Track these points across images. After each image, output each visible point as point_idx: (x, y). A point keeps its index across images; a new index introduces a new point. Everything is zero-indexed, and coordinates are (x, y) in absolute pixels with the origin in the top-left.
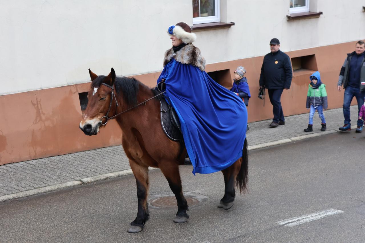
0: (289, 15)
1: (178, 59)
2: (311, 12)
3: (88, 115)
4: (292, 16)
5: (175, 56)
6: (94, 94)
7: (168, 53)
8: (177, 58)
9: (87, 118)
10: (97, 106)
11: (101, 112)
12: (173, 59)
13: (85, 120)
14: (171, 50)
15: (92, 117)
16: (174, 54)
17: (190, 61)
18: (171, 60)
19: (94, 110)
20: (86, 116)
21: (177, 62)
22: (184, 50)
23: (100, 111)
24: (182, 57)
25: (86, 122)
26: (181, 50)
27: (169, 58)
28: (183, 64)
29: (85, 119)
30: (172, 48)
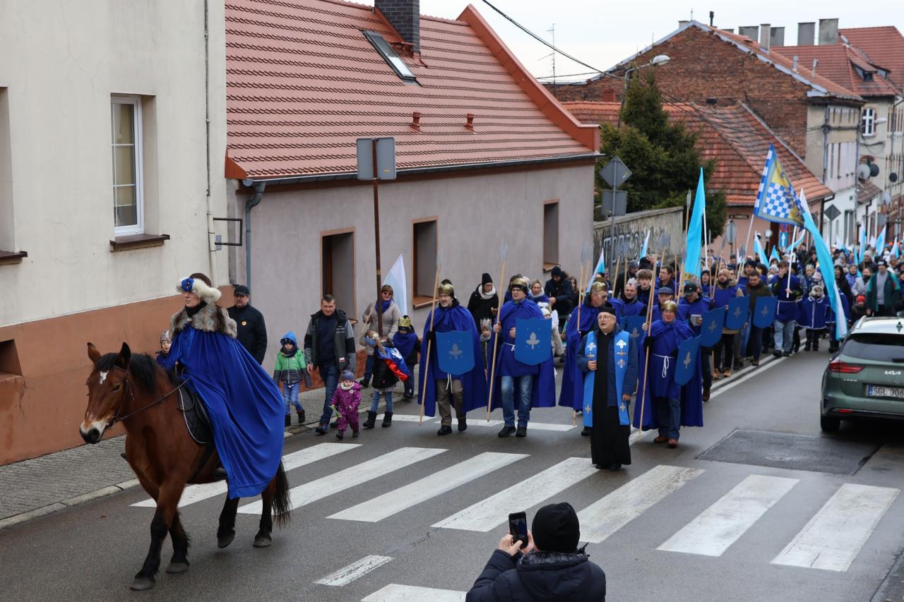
0: (113, 240)
1: (198, 325)
2: (147, 235)
3: (94, 414)
4: (118, 242)
5: (190, 323)
6: (101, 382)
7: (178, 320)
8: (196, 325)
9: (93, 418)
10: (106, 401)
11: (112, 409)
12: (189, 326)
13: (91, 422)
14: (181, 314)
15: (100, 418)
16: (189, 320)
17: (217, 327)
18: (184, 328)
19: (103, 405)
20: (91, 416)
21: (197, 330)
22: (205, 312)
23: (111, 407)
24: (203, 322)
25: (92, 426)
26: (200, 312)
27: (181, 325)
28: (207, 332)
29: (90, 419)
30: (184, 311)
